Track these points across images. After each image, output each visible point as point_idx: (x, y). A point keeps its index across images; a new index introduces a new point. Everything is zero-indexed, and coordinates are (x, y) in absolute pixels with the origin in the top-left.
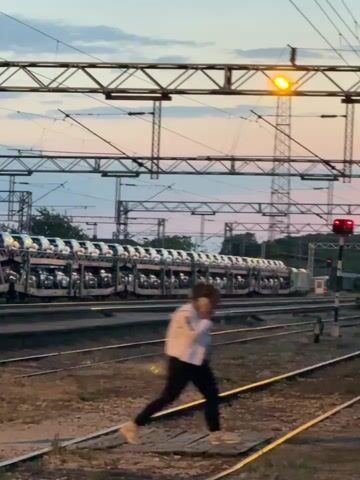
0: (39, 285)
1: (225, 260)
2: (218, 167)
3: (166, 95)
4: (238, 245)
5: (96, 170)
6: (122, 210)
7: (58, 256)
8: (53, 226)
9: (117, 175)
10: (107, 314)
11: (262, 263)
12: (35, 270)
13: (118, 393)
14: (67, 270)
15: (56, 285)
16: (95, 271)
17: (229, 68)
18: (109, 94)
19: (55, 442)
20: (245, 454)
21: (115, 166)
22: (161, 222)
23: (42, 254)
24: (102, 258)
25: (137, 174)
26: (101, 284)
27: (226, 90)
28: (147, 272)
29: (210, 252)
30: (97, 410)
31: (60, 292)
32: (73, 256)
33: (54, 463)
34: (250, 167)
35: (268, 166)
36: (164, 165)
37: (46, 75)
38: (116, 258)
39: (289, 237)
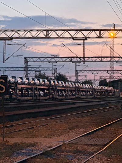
0: (59, 96)
1: (100, 87)
3: (86, 38)
4: (103, 83)
5: (71, 61)
6: (77, 73)
7: (63, 87)
8: (61, 78)
9: (75, 62)
10: (74, 104)
11: (108, 88)
12: (58, 91)
13: (77, 127)
14: (65, 91)
15: (63, 95)
16: (71, 91)
17: (100, 30)
18: (74, 38)
19: (64, 142)
20: (106, 145)
21: (75, 60)
22: (86, 76)
23: (59, 86)
24: (73, 87)
25: (80, 62)
26: (73, 95)
27: (99, 37)
28: (83, 91)
29: (96, 86)
30: (72, 132)
31: (63, 97)
32: (66, 87)
33: (63, 148)
34: (105, 60)
35: (109, 59)
36: (86, 59)
37: (60, 33)
38: (76, 87)
39: (114, 80)
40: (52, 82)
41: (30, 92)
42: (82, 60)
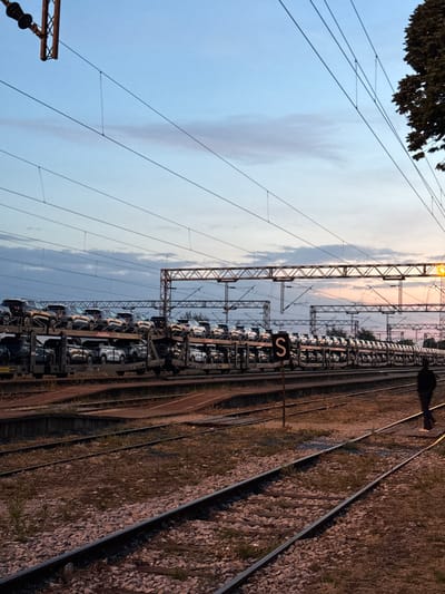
0: (362, 361)
1: (425, 350)
2: (422, 309)
3: (403, 277)
4: (429, 343)
5: (380, 311)
6: (389, 328)
7: (368, 348)
8: (366, 336)
9: (387, 312)
10: (385, 374)
11: (438, 351)
12: (360, 355)
13: (391, 409)
14: (371, 355)
15: (368, 361)
16: (380, 355)
17: (425, 265)
18: (384, 278)
19: (373, 430)
20: (439, 437)
21: (386, 309)
22: (402, 333)
23: (362, 348)
24: (383, 349)
25: (394, 312)
26: (383, 361)
27: (424, 275)
28: (398, 356)
29: (419, 347)
30: (385, 416)
31: (369, 365)
32: (373, 349)
33: (372, 439)
34: (433, 309)
35: (439, 308)
36: (403, 308)
37: (363, 270)
38: (387, 350)
40: (352, 342)
41: (319, 355)
42: (398, 309)
